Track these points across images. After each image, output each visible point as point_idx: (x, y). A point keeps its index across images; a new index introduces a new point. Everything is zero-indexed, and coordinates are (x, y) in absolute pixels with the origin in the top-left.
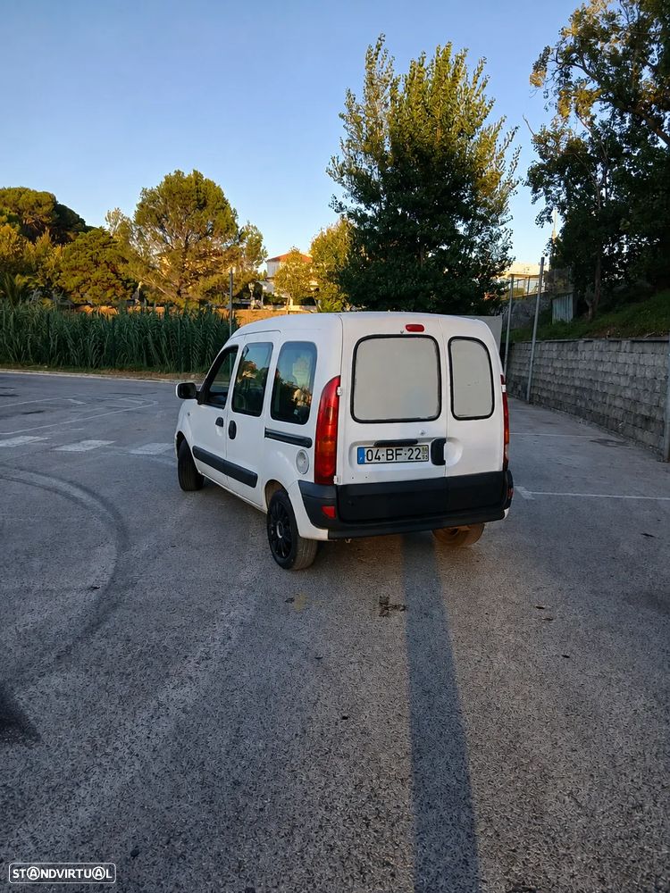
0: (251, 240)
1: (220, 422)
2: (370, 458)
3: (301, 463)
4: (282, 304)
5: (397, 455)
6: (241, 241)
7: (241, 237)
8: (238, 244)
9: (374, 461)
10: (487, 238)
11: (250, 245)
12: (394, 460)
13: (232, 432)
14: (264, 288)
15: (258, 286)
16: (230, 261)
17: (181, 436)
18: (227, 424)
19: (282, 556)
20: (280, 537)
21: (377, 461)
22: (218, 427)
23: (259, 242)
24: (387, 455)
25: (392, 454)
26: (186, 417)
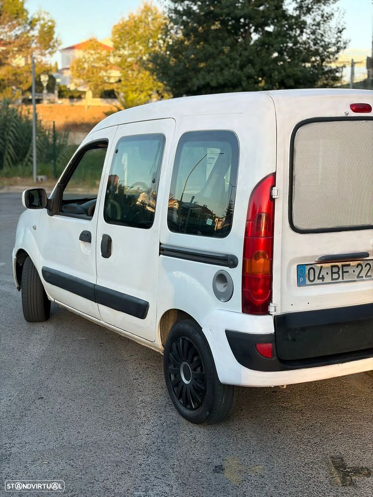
0: (43, 26)
1: (86, 237)
2: (312, 278)
3: (221, 287)
4: (80, 98)
5: (343, 272)
6: (32, 28)
7: (32, 24)
8: (28, 31)
9: (317, 281)
10: (318, 18)
11: (41, 32)
12: (340, 279)
13: (107, 249)
14: (58, 80)
15: (52, 79)
16: (20, 51)
17: (22, 255)
18: (97, 240)
19: (192, 409)
20: (186, 382)
21: (320, 281)
22: (82, 244)
23: (51, 28)
24: (332, 273)
25: (338, 273)
26: (29, 232)
